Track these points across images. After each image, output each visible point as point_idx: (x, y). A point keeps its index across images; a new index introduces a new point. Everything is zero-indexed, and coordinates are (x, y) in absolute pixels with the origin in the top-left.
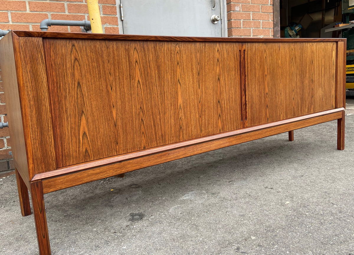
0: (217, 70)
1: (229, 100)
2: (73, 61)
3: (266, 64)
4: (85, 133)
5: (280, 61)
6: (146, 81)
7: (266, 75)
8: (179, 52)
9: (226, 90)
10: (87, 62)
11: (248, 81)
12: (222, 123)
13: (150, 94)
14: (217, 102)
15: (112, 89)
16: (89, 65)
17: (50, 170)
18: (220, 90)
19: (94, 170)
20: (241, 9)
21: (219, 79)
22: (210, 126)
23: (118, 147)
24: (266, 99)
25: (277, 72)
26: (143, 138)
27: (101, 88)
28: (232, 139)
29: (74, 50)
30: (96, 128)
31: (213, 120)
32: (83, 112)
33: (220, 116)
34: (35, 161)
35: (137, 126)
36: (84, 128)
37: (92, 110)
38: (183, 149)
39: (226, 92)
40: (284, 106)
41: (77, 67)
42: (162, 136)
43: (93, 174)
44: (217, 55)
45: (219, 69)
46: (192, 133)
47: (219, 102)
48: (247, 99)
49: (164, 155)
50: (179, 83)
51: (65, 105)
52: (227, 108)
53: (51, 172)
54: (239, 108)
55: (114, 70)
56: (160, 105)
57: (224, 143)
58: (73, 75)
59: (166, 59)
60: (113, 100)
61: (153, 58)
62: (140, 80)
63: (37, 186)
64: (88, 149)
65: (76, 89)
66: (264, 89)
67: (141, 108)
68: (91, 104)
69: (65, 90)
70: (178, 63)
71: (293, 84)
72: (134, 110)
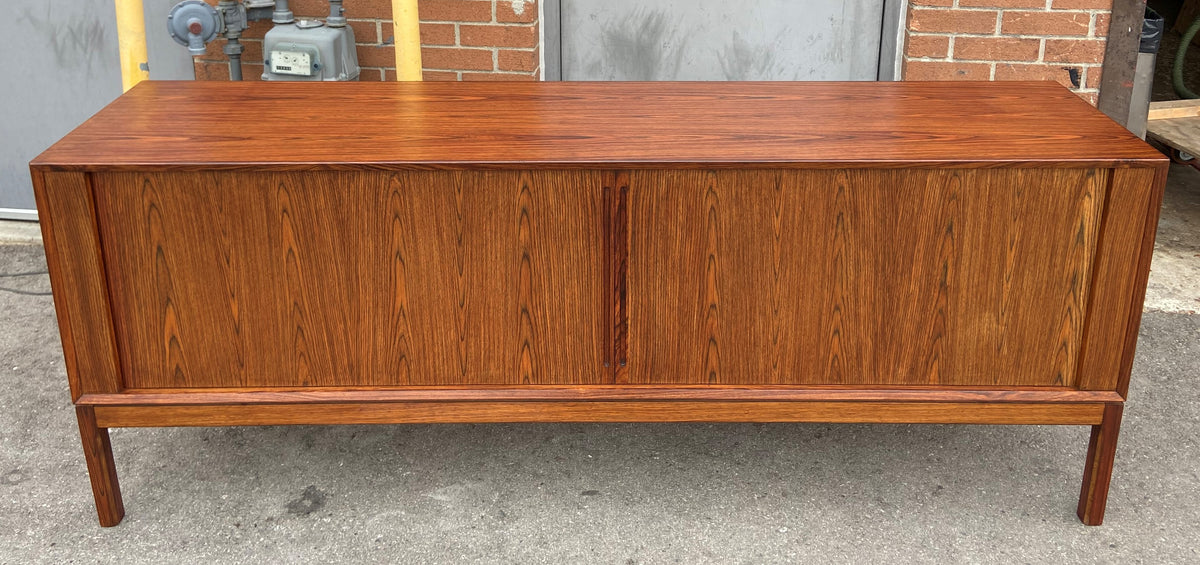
0: (522, 234)
1: (561, 309)
2: (146, 209)
3: (713, 227)
4: (173, 338)
5: (777, 223)
6: (308, 252)
7: (712, 256)
8: (400, 191)
9: (550, 285)
10: (175, 211)
11: (636, 269)
12: (534, 362)
13: (318, 277)
14: (520, 313)
15: (228, 263)
16: (179, 216)
17: (107, 392)
18: (528, 284)
19: (187, 409)
21: (526, 256)
22: (492, 365)
23: (243, 372)
24: (710, 321)
25: (764, 249)
26: (302, 363)
27: (205, 259)
28: (558, 408)
29: (149, 190)
30: (196, 331)
31: (504, 350)
32: (169, 299)
33: (526, 343)
34: (82, 373)
35: (288, 338)
36: (172, 329)
37: (187, 299)
38: (401, 405)
39: (550, 291)
40: (790, 346)
41: (155, 217)
42: (351, 366)
43: (185, 415)
44: (521, 199)
45: (527, 233)
46: (435, 371)
47: (525, 310)
48: (629, 314)
49: (348, 410)
50: (400, 258)
51: (135, 284)
52: (553, 329)
53: (109, 396)
54: (597, 332)
55: (234, 227)
56: (346, 302)
57: (531, 413)
58: (148, 233)
59: (362, 207)
60: (231, 284)
61: (326, 203)
62: (295, 249)
63: (86, 413)
64: (181, 366)
65: (154, 256)
66: (703, 293)
67: (296, 304)
68: (186, 287)
69: (134, 259)
70: (397, 216)
71: (838, 289)
72: (279, 307)
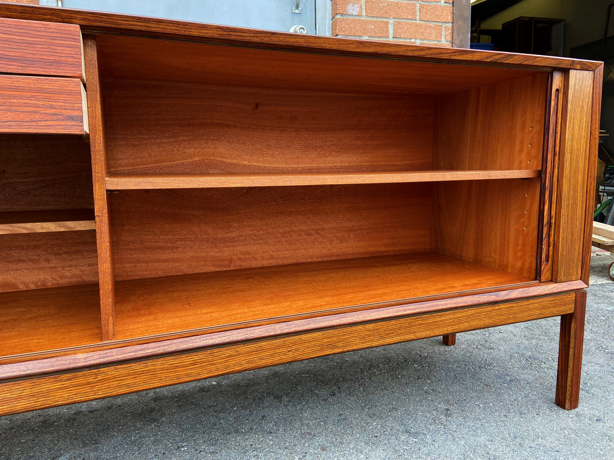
20: (364, 11)
